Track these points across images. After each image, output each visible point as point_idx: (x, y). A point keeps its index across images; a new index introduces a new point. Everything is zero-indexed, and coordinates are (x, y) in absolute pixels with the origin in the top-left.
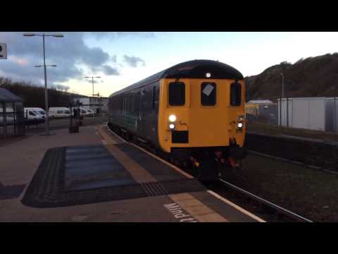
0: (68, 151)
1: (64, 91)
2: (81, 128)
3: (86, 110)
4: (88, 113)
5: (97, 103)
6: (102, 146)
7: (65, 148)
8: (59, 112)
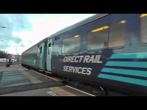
0: (4, 73)
1: (6, 53)
2: (10, 66)
3: (14, 60)
4: (14, 61)
5: (18, 57)
6: (18, 71)
7: (3, 72)
8: (3, 60)
